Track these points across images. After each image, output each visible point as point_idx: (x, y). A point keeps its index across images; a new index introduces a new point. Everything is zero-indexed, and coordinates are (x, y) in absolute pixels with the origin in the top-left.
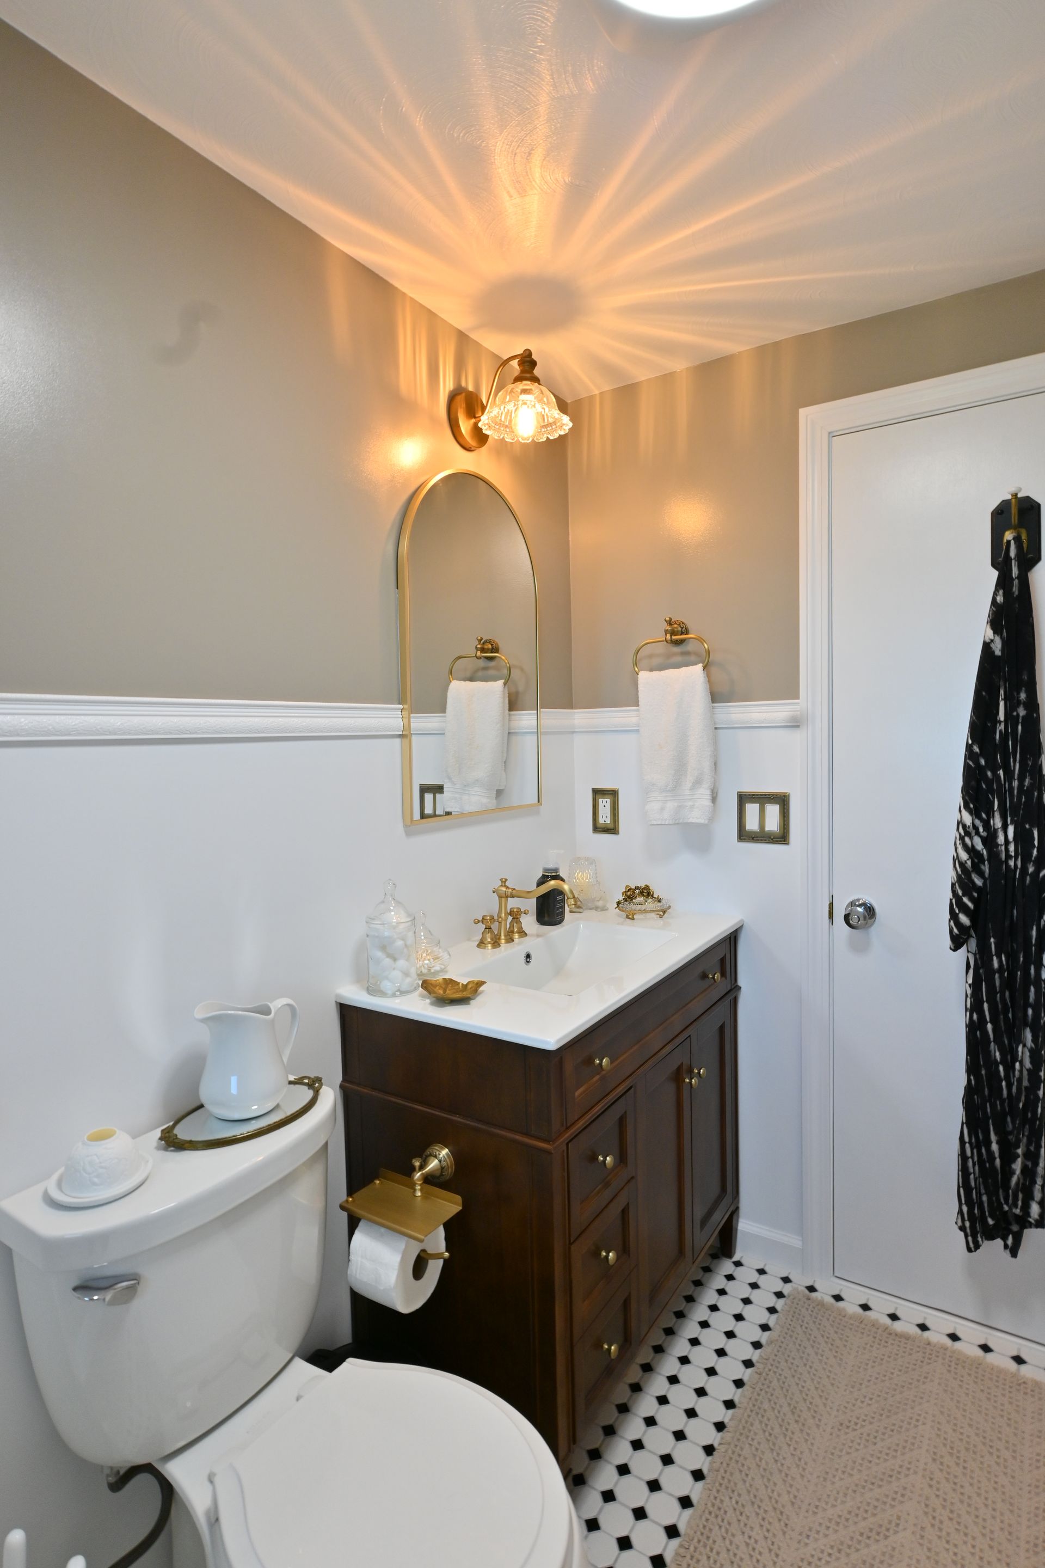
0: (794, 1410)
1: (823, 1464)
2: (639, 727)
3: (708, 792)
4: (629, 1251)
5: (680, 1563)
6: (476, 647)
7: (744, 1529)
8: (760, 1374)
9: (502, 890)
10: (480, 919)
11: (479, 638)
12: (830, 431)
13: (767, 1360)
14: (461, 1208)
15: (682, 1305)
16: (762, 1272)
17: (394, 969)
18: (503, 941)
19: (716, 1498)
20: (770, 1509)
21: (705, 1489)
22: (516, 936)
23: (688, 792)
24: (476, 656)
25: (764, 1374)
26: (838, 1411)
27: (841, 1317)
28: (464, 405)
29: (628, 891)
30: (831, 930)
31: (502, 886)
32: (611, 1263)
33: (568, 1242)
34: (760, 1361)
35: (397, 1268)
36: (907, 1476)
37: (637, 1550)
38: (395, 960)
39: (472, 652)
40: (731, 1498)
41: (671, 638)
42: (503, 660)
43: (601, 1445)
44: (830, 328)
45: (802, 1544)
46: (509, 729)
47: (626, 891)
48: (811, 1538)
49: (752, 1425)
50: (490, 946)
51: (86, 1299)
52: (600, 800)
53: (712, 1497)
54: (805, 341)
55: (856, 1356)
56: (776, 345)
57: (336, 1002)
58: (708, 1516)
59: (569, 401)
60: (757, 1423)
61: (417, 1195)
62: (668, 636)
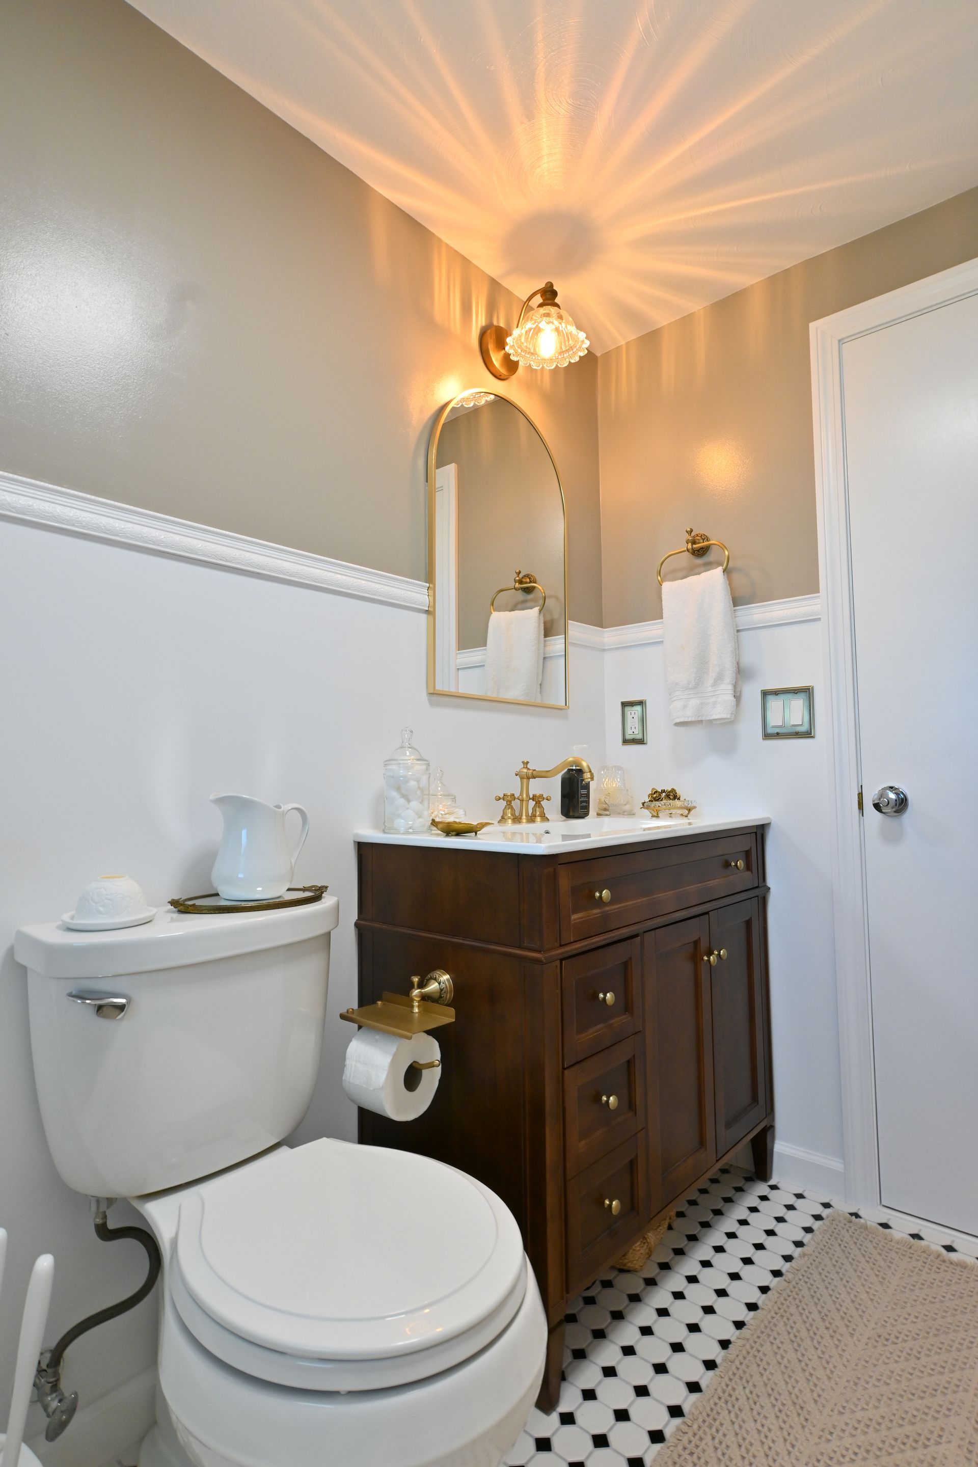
0: (825, 1318)
1: (854, 1370)
2: (663, 638)
3: (730, 687)
4: (636, 1110)
5: (680, 1438)
6: (515, 580)
7: (757, 1417)
8: (789, 1282)
9: (523, 772)
10: (502, 796)
11: (518, 571)
12: (839, 338)
13: (797, 1270)
14: (454, 1020)
15: (709, 1217)
16: (800, 1196)
17: (408, 809)
18: (524, 821)
19: (727, 1386)
20: (789, 1403)
21: (716, 1375)
22: (538, 819)
23: (710, 689)
24: (515, 589)
25: (794, 1283)
26: (876, 1324)
27: (886, 1241)
28: (494, 337)
29: (654, 794)
30: (862, 821)
31: (524, 767)
32: (611, 1107)
33: (561, 1067)
34: (790, 1270)
35: (387, 1068)
36: (955, 1392)
37: (634, 1423)
38: (409, 801)
39: (512, 584)
40: (744, 1388)
41: (692, 546)
42: (540, 590)
43: (607, 1327)
44: (836, 248)
45: (823, 1439)
46: (544, 654)
47: (652, 794)
48: (834, 1436)
49: (775, 1325)
50: (510, 821)
51: (79, 1001)
52: (629, 712)
53: (723, 1384)
54: (813, 265)
55: (901, 1278)
56: (786, 272)
57: (354, 841)
58: (717, 1401)
59: (598, 355)
60: (781, 1325)
61: (415, 1012)
62: (690, 546)
